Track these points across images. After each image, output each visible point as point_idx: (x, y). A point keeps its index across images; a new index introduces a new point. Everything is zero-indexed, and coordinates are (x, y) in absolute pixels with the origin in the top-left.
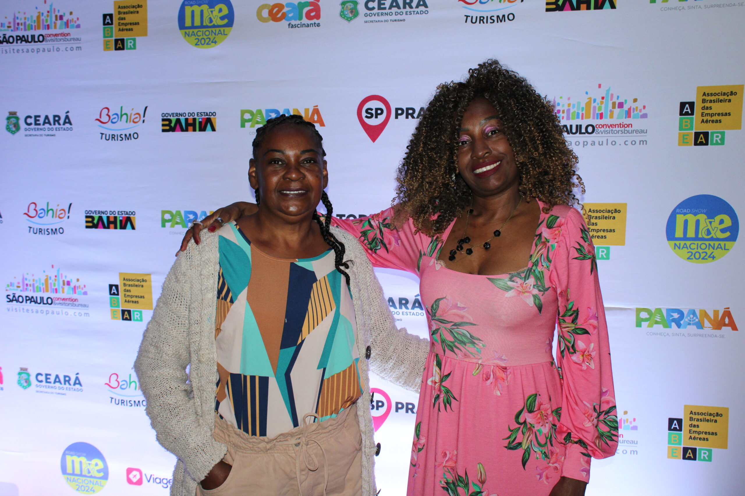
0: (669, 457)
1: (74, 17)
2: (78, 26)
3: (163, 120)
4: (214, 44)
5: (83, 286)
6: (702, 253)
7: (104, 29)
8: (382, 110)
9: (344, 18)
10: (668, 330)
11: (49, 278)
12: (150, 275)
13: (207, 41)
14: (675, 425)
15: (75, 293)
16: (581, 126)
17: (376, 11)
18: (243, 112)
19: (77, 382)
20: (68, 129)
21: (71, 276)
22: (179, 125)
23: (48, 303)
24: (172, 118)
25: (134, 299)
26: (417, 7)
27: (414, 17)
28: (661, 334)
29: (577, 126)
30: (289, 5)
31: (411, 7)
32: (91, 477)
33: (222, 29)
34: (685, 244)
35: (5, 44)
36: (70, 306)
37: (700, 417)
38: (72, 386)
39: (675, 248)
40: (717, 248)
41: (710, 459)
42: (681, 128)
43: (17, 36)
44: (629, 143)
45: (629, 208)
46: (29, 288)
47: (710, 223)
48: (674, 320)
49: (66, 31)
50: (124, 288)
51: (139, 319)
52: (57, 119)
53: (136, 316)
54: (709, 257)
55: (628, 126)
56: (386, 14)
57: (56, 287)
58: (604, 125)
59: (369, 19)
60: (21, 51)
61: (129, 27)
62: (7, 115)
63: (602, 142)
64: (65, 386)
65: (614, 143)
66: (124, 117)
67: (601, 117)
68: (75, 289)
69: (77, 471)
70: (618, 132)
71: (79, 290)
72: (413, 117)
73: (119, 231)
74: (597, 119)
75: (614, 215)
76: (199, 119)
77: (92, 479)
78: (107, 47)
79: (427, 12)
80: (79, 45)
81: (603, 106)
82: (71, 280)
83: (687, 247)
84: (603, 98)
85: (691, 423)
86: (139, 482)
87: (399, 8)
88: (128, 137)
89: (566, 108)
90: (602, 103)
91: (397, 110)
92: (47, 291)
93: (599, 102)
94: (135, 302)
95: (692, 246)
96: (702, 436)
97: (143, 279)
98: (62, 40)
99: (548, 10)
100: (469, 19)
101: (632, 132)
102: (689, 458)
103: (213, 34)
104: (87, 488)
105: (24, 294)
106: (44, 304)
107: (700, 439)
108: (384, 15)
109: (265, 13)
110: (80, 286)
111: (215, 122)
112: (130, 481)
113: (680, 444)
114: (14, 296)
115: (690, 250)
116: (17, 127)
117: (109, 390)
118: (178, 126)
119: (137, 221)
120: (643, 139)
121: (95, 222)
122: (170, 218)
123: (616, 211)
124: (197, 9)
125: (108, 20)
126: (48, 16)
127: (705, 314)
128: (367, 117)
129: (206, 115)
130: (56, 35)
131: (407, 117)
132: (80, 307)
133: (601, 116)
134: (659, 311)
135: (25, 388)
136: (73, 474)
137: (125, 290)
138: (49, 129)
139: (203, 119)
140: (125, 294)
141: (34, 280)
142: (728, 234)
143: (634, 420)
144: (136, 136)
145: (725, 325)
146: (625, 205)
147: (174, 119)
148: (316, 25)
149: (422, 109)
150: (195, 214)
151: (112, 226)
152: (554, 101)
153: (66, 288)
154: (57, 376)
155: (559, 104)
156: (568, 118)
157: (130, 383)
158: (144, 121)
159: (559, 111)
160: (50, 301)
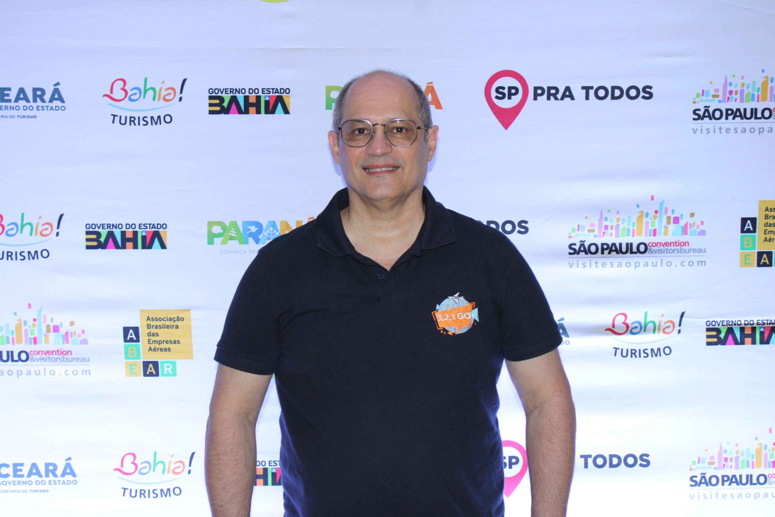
3: (211, 98)
5: (81, 332)
8: (517, 89)
11: (23, 323)
12: (189, 310)
15: (67, 342)
16: (756, 109)
18: (329, 89)
19: (69, 470)
20: (57, 109)
22: (235, 104)
23: (20, 359)
24: (224, 95)
25: (164, 346)
29: (752, 109)
36: (58, 362)
38: (59, 478)
50: (148, 331)
51: (171, 373)
52: (39, 93)
53: (166, 369)
57: (36, 335)
64: (47, 479)
66: (150, 93)
68: (66, 336)
71: (74, 338)
72: (556, 99)
73: (140, 252)
74: (774, 101)
76: (265, 97)
82: (61, 324)
88: (156, 121)
89: (739, 89)
91: (536, 89)
92: (20, 342)
94: (166, 350)
97: (178, 317)
106: (13, 360)
110: (75, 332)
111: (289, 102)
117: (122, 478)
118: (234, 106)
119: (168, 237)
121: (102, 239)
122: (221, 231)
128: (497, 97)
129: (276, 92)
131: (549, 99)
132: (75, 362)
137: (149, 334)
138: (25, 108)
139: (270, 97)
140: (149, 340)
144: (168, 119)
147: (227, 97)
149: (568, 89)
150: (259, 225)
151: (129, 244)
152: (726, 80)
153: (52, 336)
154: (34, 466)
155: (731, 84)
156: (742, 101)
157: (155, 464)
158: (181, 99)
159: (731, 92)
160: (23, 356)
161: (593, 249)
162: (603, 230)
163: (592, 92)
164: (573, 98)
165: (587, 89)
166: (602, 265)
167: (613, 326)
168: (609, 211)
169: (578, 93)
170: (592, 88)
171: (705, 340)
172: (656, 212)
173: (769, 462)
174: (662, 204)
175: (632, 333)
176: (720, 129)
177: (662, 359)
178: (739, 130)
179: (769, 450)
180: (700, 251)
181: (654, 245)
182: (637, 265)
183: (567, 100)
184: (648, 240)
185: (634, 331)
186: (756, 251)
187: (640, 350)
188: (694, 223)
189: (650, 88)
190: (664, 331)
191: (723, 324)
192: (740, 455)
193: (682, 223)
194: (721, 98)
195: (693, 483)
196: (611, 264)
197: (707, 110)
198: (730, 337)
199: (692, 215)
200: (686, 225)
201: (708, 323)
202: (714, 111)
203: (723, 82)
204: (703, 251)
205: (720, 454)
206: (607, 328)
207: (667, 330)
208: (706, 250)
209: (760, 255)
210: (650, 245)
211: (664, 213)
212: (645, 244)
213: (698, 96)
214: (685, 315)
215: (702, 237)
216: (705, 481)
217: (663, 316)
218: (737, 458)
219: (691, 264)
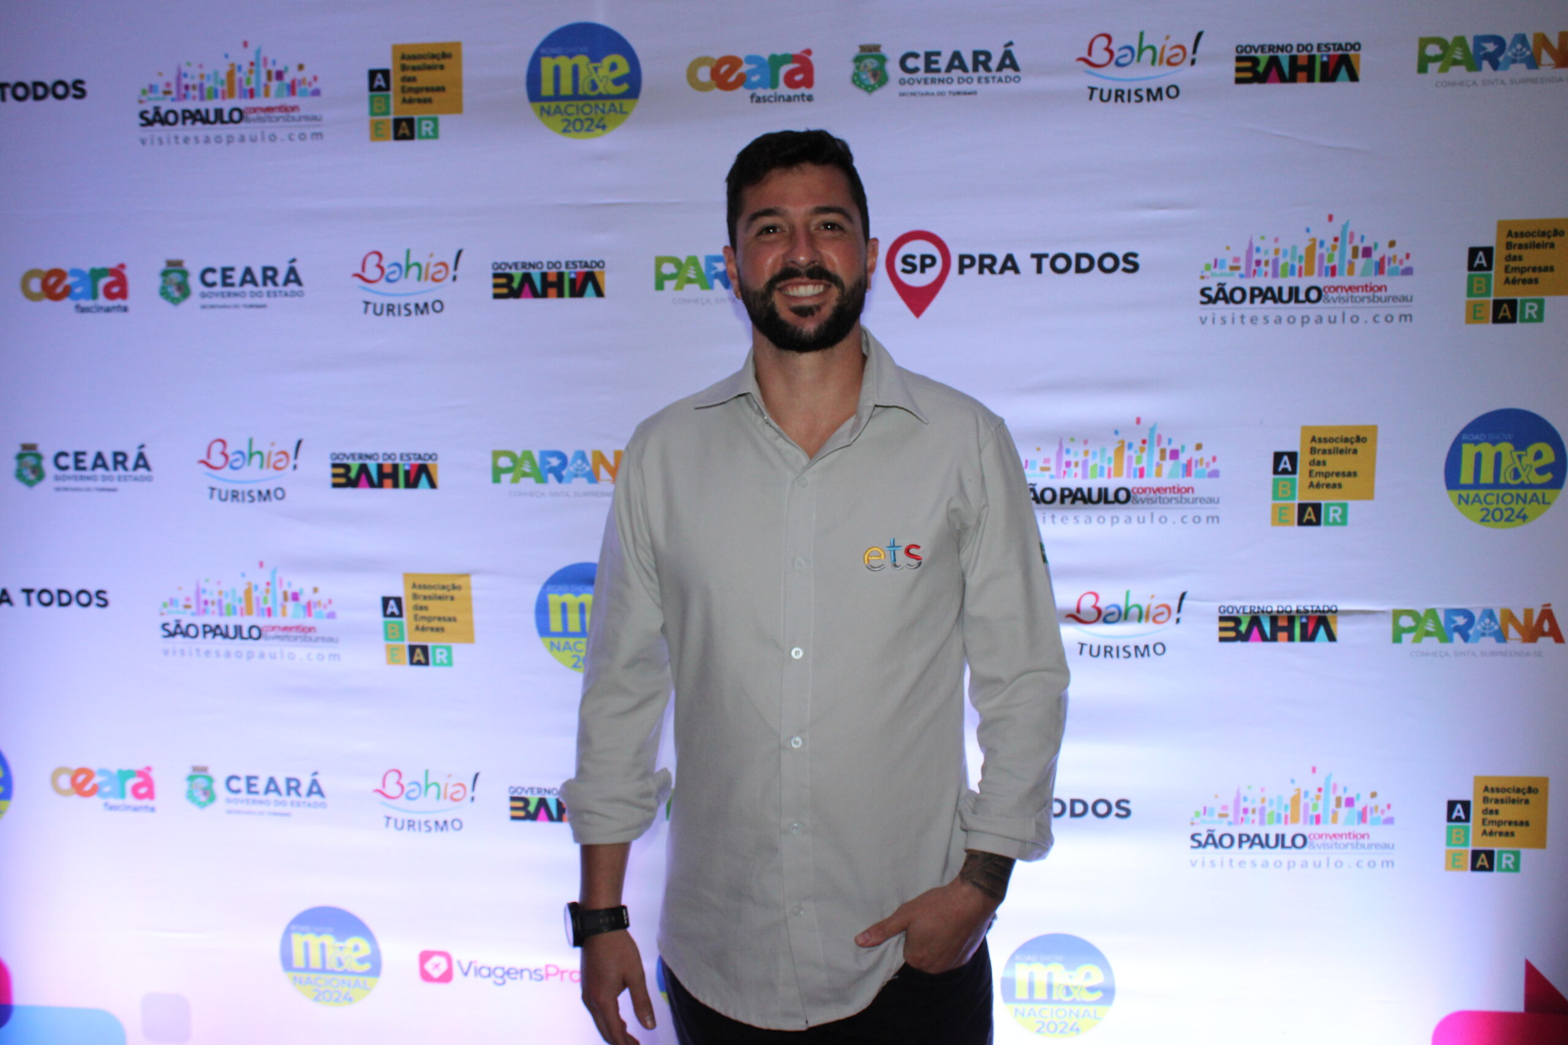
0: (1447, 868)
1: (307, 74)
2: (316, 93)
3: (496, 276)
4: (600, 131)
5: (326, 602)
6: (1506, 510)
7: (371, 99)
8: (933, 258)
9: (859, 86)
10: (1447, 647)
11: (253, 588)
12: (467, 575)
13: (587, 124)
14: (1459, 812)
15: (310, 614)
16: (1297, 289)
17: (921, 74)
18: (660, 261)
19: (315, 789)
20: (294, 294)
21: (302, 583)
22: (529, 285)
23: (250, 637)
24: (513, 271)
25: (435, 624)
26: (1000, 68)
27: (993, 86)
28: (1434, 654)
29: (1291, 289)
30: (750, 59)
31: (988, 69)
32: (345, 972)
33: (617, 103)
34: (1477, 495)
35: (158, 126)
36: (299, 642)
37: (1500, 796)
38: (304, 798)
39: (1459, 503)
40: (1531, 500)
41: (1516, 867)
42: (1470, 293)
43: (184, 111)
44: (1381, 319)
45: (1381, 434)
46: (210, 607)
47: (1520, 457)
48: (1457, 629)
49: (290, 101)
50: (415, 602)
51: (445, 661)
52: (270, 273)
53: (438, 657)
54: (1518, 517)
55: (1380, 289)
56: (941, 81)
57: (270, 604)
58: (1338, 287)
59: (907, 88)
60: (192, 141)
61: (424, 95)
62: (162, 266)
63: (1335, 317)
64: (289, 799)
65: (1355, 319)
66: (414, 271)
67: (1333, 274)
68: (308, 608)
69: (316, 962)
70: (1362, 300)
71: (318, 609)
72: (992, 272)
73: (402, 492)
74: (1326, 275)
75: (1356, 446)
76: (570, 273)
77: (347, 978)
78: (376, 133)
79: (1017, 79)
80: (317, 130)
81: (1337, 253)
82: (302, 591)
83: (1480, 501)
84: (1336, 239)
85: (1484, 806)
86: (447, 977)
87: (965, 70)
88: (422, 309)
89: (1271, 257)
90: (1334, 248)
91: (962, 258)
92: (250, 612)
93: (1330, 247)
94: (437, 630)
95: (1489, 499)
96: (1505, 828)
97: (453, 585)
98: (281, 120)
99: (1239, 81)
100: (1097, 94)
101: (1387, 299)
102: (1482, 869)
103: (599, 112)
104: (336, 995)
105: (200, 621)
106: (242, 638)
107: (1501, 834)
108: (937, 81)
109: (704, 74)
110: (319, 602)
111: (603, 281)
112: (426, 976)
113: (1466, 844)
114: (178, 626)
115: (1484, 506)
116: (184, 290)
117: (383, 803)
118: (527, 288)
119: (441, 472)
120: (1406, 311)
121: (353, 474)
122: (511, 464)
123: (1358, 439)
124: (565, 64)
125: (378, 81)
126: (251, 72)
127: (1509, 616)
128: (904, 271)
129: (585, 267)
130: (269, 109)
131: (981, 272)
132: (320, 644)
133: (1333, 271)
134: (1432, 613)
135: (202, 805)
136: (307, 969)
137: (416, 608)
138: (254, 295)
139: (577, 273)
140: (416, 615)
141: (220, 593)
142: (1548, 477)
143: (1389, 806)
144: (438, 306)
145: (1544, 634)
146: (1374, 429)
147: (517, 274)
148: (805, 98)
149: (1010, 257)
150: (562, 457)
151: (388, 482)
152: (1251, 244)
153: (291, 605)
154: (272, 780)
155: (1258, 250)
156: (1275, 275)
157: (427, 787)
158: (455, 278)
159: (1258, 263)
160: (255, 633)
161: (1048, 495)
162: (1064, 468)
163: (1046, 263)
164: (1017, 271)
165: (1039, 257)
166: (1062, 520)
167: (1078, 610)
168: (1072, 440)
169: (1026, 264)
170: (1046, 256)
171: (1217, 634)
172: (1144, 442)
173: (1311, 816)
174: (1152, 430)
175: (1106, 621)
176: (1242, 317)
177: (1151, 661)
178: (1271, 319)
179: (1312, 799)
180: (1211, 500)
181: (1140, 491)
182: (1114, 520)
183: (1009, 273)
184: (1132, 483)
185: (1109, 618)
186: (1297, 502)
187: (1118, 648)
188: (1202, 460)
189: (1135, 255)
190: (1154, 620)
191: (1246, 611)
192: (1267, 804)
193: (1183, 458)
194: (1243, 271)
195: (1196, 844)
196: (1075, 518)
197: (1221, 289)
198: (1255, 631)
199: (1199, 447)
200: (1189, 462)
201: (1222, 609)
202: (1233, 291)
203: (1246, 247)
204: (1216, 500)
205: (1237, 802)
206: (1069, 613)
207: (1159, 619)
208: (1220, 500)
209: (1302, 508)
210: (1135, 491)
211: (1156, 443)
212: (1127, 490)
213: (1208, 267)
214: (1187, 596)
215: (1214, 480)
216: (1213, 841)
217: (1153, 597)
218: (1262, 810)
219: (1197, 520)
